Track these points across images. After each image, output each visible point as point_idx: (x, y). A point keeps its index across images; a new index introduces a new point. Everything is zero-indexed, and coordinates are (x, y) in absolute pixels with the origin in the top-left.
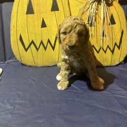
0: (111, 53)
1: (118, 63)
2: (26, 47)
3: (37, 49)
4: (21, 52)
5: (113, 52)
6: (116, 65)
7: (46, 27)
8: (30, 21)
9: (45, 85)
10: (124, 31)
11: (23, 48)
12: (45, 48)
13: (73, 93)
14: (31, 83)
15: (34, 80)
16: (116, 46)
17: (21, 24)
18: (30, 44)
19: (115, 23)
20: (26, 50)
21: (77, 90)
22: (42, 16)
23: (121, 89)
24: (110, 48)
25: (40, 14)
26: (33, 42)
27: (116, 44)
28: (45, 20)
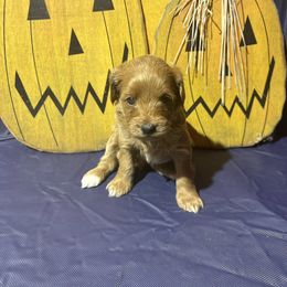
0: (244, 116)
1: (260, 139)
2: (34, 106)
3: (62, 110)
4: (20, 119)
5: (247, 113)
6: (256, 146)
7: (81, 52)
8: (41, 37)
9: (83, 207)
10: (276, 60)
11: (26, 108)
12: (82, 108)
13: (153, 230)
14: (49, 203)
15: (56, 195)
16: (255, 99)
17: (16, 45)
18: (43, 98)
19: (255, 42)
20: (34, 112)
21: (162, 219)
22: (71, 24)
23: (269, 212)
24: (240, 105)
25: (65, 20)
26: (49, 92)
27: (255, 94)
28: (77, 34)
